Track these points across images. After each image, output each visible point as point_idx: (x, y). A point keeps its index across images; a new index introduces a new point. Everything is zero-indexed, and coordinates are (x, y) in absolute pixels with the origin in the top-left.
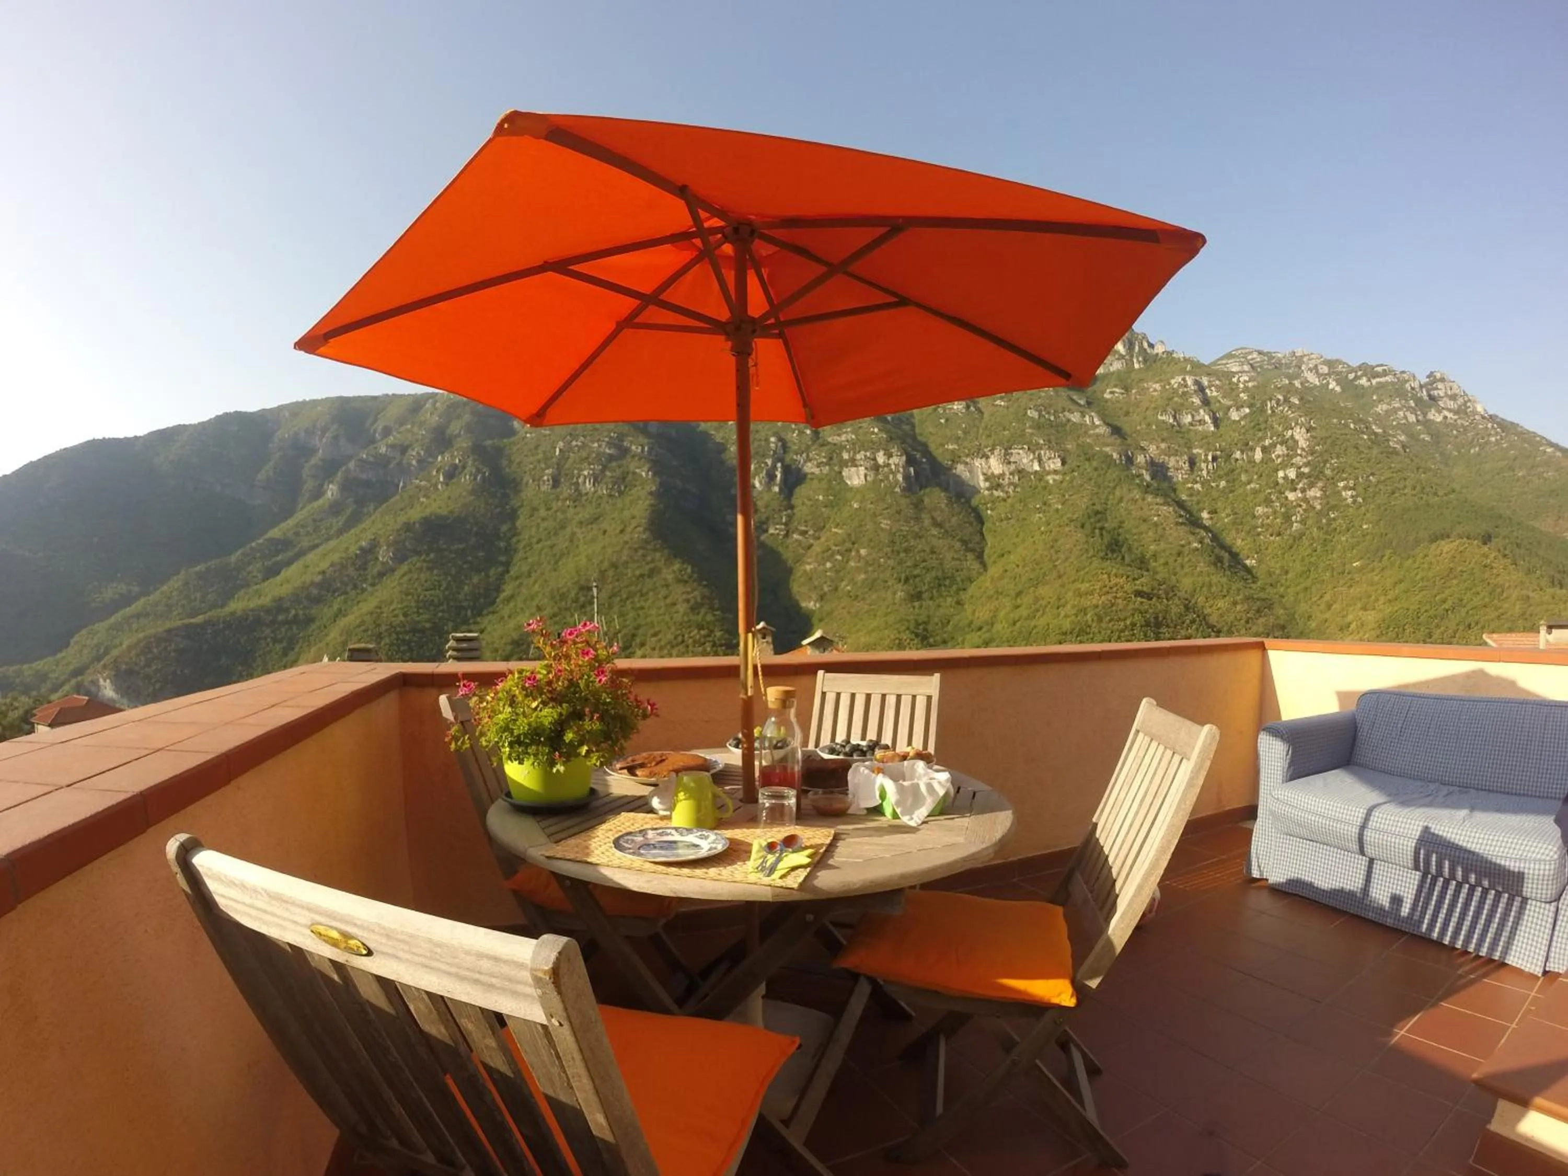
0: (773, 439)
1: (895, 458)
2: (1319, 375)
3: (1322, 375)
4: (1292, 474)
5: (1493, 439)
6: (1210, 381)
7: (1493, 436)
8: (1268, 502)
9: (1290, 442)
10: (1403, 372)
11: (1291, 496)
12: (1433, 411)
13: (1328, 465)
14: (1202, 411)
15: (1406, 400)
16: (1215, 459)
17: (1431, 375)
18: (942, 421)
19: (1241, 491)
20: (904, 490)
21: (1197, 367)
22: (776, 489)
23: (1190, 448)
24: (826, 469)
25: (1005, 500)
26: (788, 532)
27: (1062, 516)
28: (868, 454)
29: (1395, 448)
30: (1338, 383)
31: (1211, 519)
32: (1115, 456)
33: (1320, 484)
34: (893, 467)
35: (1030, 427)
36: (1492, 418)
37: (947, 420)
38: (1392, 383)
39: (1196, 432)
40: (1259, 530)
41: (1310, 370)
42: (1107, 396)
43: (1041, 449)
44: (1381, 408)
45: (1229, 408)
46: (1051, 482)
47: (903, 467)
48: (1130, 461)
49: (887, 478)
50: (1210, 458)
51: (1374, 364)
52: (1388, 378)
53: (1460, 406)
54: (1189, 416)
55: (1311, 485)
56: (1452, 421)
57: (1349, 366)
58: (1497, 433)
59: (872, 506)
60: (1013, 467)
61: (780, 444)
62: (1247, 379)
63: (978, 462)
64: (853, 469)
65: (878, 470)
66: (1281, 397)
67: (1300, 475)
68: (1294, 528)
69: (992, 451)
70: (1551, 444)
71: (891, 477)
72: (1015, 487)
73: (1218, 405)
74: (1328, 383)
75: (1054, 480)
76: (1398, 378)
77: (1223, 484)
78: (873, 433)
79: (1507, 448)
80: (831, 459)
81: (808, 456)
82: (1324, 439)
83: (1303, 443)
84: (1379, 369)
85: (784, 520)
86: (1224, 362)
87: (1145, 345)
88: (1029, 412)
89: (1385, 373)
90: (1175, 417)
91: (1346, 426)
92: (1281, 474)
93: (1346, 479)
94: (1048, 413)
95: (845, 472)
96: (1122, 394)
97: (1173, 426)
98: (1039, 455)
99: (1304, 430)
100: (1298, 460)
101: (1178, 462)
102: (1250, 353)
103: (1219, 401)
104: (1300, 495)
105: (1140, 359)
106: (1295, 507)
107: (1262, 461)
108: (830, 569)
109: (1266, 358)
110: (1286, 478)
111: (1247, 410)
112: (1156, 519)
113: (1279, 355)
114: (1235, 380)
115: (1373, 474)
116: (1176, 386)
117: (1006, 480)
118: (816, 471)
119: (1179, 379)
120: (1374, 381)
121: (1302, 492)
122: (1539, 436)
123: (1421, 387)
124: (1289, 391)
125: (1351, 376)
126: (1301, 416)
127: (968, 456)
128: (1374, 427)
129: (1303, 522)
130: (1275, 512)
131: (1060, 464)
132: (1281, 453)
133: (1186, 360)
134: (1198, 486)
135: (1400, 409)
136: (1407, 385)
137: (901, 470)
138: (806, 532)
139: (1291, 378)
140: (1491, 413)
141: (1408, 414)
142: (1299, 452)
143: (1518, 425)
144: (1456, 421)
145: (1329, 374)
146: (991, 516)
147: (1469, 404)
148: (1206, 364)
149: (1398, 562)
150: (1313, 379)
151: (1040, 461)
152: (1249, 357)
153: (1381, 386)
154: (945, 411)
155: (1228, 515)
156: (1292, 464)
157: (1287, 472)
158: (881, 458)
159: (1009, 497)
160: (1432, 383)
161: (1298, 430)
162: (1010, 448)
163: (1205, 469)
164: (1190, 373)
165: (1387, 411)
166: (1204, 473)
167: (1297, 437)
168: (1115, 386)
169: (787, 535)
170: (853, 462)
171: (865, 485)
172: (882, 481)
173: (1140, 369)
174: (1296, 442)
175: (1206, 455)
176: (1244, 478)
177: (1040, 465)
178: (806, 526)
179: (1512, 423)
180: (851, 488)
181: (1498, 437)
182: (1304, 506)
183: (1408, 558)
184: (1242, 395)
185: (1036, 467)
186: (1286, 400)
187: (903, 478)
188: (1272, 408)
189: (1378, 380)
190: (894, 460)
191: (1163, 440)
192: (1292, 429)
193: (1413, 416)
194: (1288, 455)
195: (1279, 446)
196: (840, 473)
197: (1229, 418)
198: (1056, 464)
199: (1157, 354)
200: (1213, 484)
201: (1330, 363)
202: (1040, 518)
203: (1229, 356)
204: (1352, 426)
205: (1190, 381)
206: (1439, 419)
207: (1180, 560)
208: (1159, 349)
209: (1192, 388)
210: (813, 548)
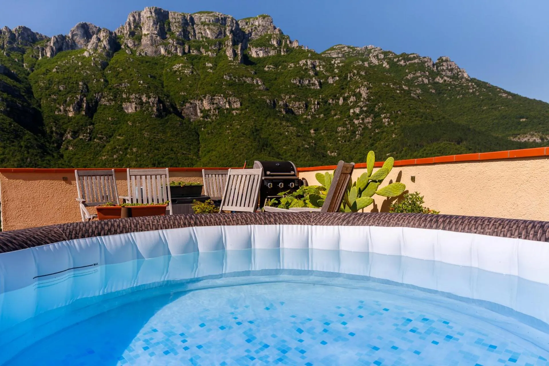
0: (81, 83)
1: (152, 98)
2: (378, 59)
3: (380, 59)
4: (357, 111)
5: (471, 91)
6: (319, 63)
7: (471, 89)
8: (344, 125)
9: (358, 95)
10: (425, 57)
11: (356, 122)
12: (439, 77)
13: (377, 106)
14: (314, 78)
15: (424, 72)
16: (318, 104)
17: (440, 59)
18: (179, 79)
19: (330, 119)
20: (157, 116)
21: (315, 56)
22: (84, 113)
23: (307, 97)
24: (113, 103)
25: (211, 123)
26: (91, 138)
27: (240, 131)
28: (137, 96)
29: (413, 97)
30: (388, 63)
31: (315, 133)
32: (268, 101)
33: (372, 115)
34: (151, 103)
35: (225, 85)
36: (473, 80)
37: (181, 79)
38: (418, 63)
39: (310, 89)
40: (339, 138)
41: (374, 56)
42: (266, 69)
43: (230, 97)
44: (410, 76)
45: (328, 77)
46: (235, 114)
47: (157, 104)
48: (275, 104)
49: (148, 109)
50: (316, 103)
51: (409, 53)
52: (416, 61)
53: (454, 75)
54: (307, 81)
55: (367, 117)
56: (449, 82)
57: (395, 54)
58: (474, 88)
59: (139, 124)
60: (215, 106)
61: (85, 86)
62: (339, 61)
63: (197, 102)
64: (128, 104)
65: (142, 105)
66: (355, 71)
67: (362, 112)
68: (357, 138)
69: (205, 97)
70: (505, 92)
71: (150, 109)
72: (216, 117)
73: (323, 75)
74: (383, 64)
75: (236, 113)
76: (421, 61)
77: (322, 115)
78: (140, 83)
79: (479, 95)
80: (115, 97)
81: (102, 95)
82: (375, 94)
83: (364, 95)
84: (412, 56)
85: (88, 131)
86: (329, 52)
87: (288, 42)
88: (225, 76)
89: (414, 58)
90: (300, 82)
91: (389, 86)
92: (352, 111)
93: (385, 113)
94: (235, 78)
95: (124, 105)
96: (274, 68)
97: (299, 86)
98: (229, 99)
99: (365, 89)
100: (361, 104)
101: (300, 105)
102: (343, 47)
103: (323, 74)
104: (361, 121)
105: (285, 50)
106: (358, 127)
107: (342, 105)
108: (116, 159)
109: (351, 50)
110: (354, 113)
111: (338, 78)
112: (287, 133)
113: (358, 49)
114: (333, 62)
115: (400, 111)
116: (302, 65)
117: (212, 112)
118: (108, 104)
119: (304, 61)
120: (408, 63)
121: (362, 120)
122: (499, 88)
123: (434, 65)
124: (360, 68)
125: (395, 60)
126: (365, 81)
127: (191, 99)
128: (404, 87)
129: (361, 135)
130: (348, 130)
131: (239, 105)
132: (353, 100)
133: (308, 51)
134: (310, 117)
135: (420, 77)
136: (426, 64)
137: (156, 105)
138: (102, 138)
139: (363, 61)
140: (471, 77)
141: (424, 79)
142: (362, 100)
143: (487, 83)
144: (451, 82)
145: (384, 59)
146: (204, 131)
147: (459, 73)
148: (319, 53)
149: (410, 153)
150: (375, 61)
151: (230, 103)
152: (343, 50)
153: (411, 64)
154: (180, 73)
155: (324, 131)
156: (358, 106)
157: (355, 110)
158: (144, 99)
159: (213, 122)
160: (439, 63)
161: (363, 89)
162: (214, 96)
163: (313, 108)
164: (311, 58)
165: (413, 78)
166: (313, 110)
167: (362, 92)
168: (271, 64)
169: (90, 140)
170: (128, 100)
171: (135, 113)
172: (145, 111)
173: (284, 55)
174: (361, 95)
175: (314, 101)
176: (333, 113)
177: (229, 105)
178: (102, 135)
179: (483, 82)
180: (128, 114)
181: (474, 90)
182: (363, 127)
183: (415, 151)
184: (336, 70)
185: (227, 106)
186: (358, 73)
187: (156, 110)
188: (350, 77)
189: (410, 62)
190: (152, 100)
191: (293, 94)
192: (360, 88)
193: (427, 80)
194: (356, 102)
195: (352, 97)
196: (121, 105)
197: (328, 83)
198: (237, 105)
199: (293, 48)
200: (317, 116)
201: (386, 53)
202: (229, 133)
203: (332, 49)
204: (392, 86)
205: (309, 62)
206: (441, 81)
207: (298, 154)
208: (295, 45)
209: (310, 66)
210: (106, 147)
